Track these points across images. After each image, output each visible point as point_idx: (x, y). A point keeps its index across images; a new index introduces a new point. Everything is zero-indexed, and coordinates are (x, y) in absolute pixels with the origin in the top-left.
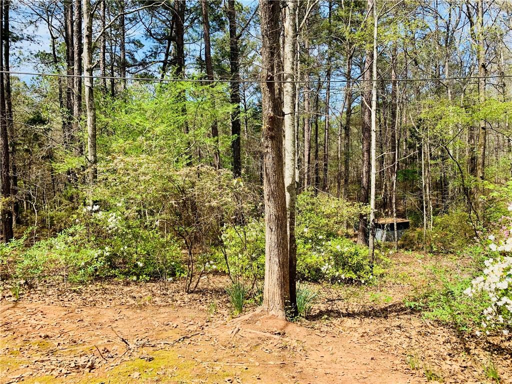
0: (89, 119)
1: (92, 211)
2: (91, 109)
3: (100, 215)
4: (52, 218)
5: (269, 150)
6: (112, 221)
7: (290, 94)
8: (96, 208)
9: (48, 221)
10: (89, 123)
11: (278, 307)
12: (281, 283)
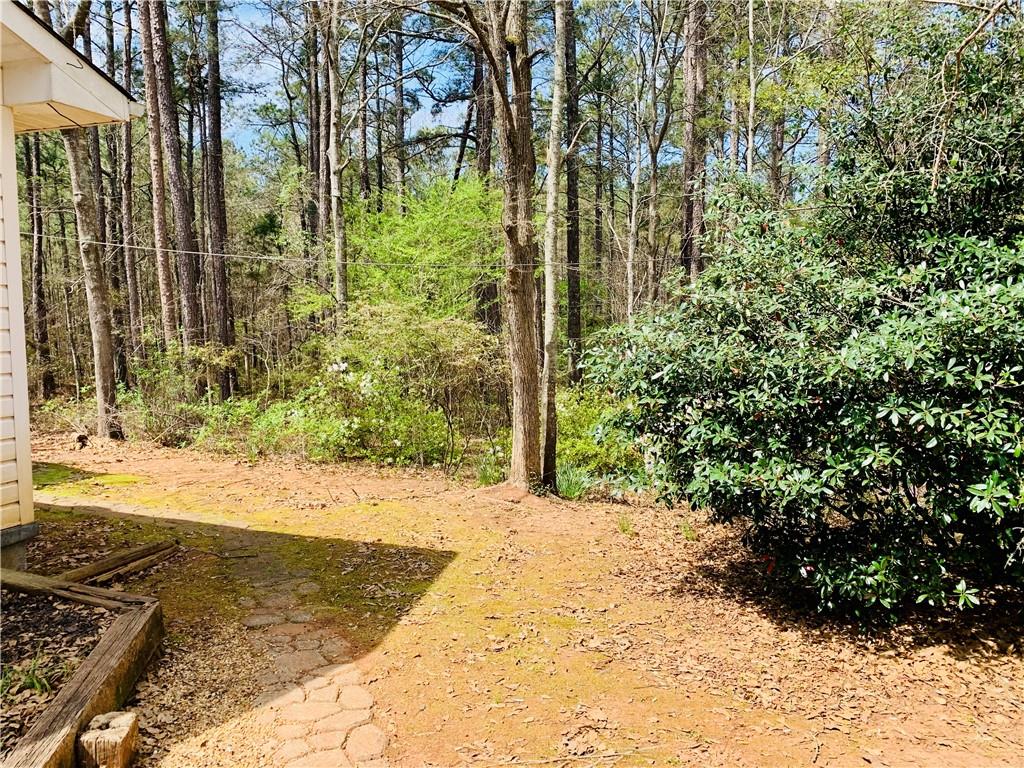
0: (337, 241)
1: (338, 372)
2: (340, 228)
3: (351, 378)
4: (287, 382)
5: (512, 305)
6: (365, 385)
7: (552, 236)
8: (344, 366)
9: (282, 386)
10: (337, 247)
11: (522, 478)
12: (526, 452)
